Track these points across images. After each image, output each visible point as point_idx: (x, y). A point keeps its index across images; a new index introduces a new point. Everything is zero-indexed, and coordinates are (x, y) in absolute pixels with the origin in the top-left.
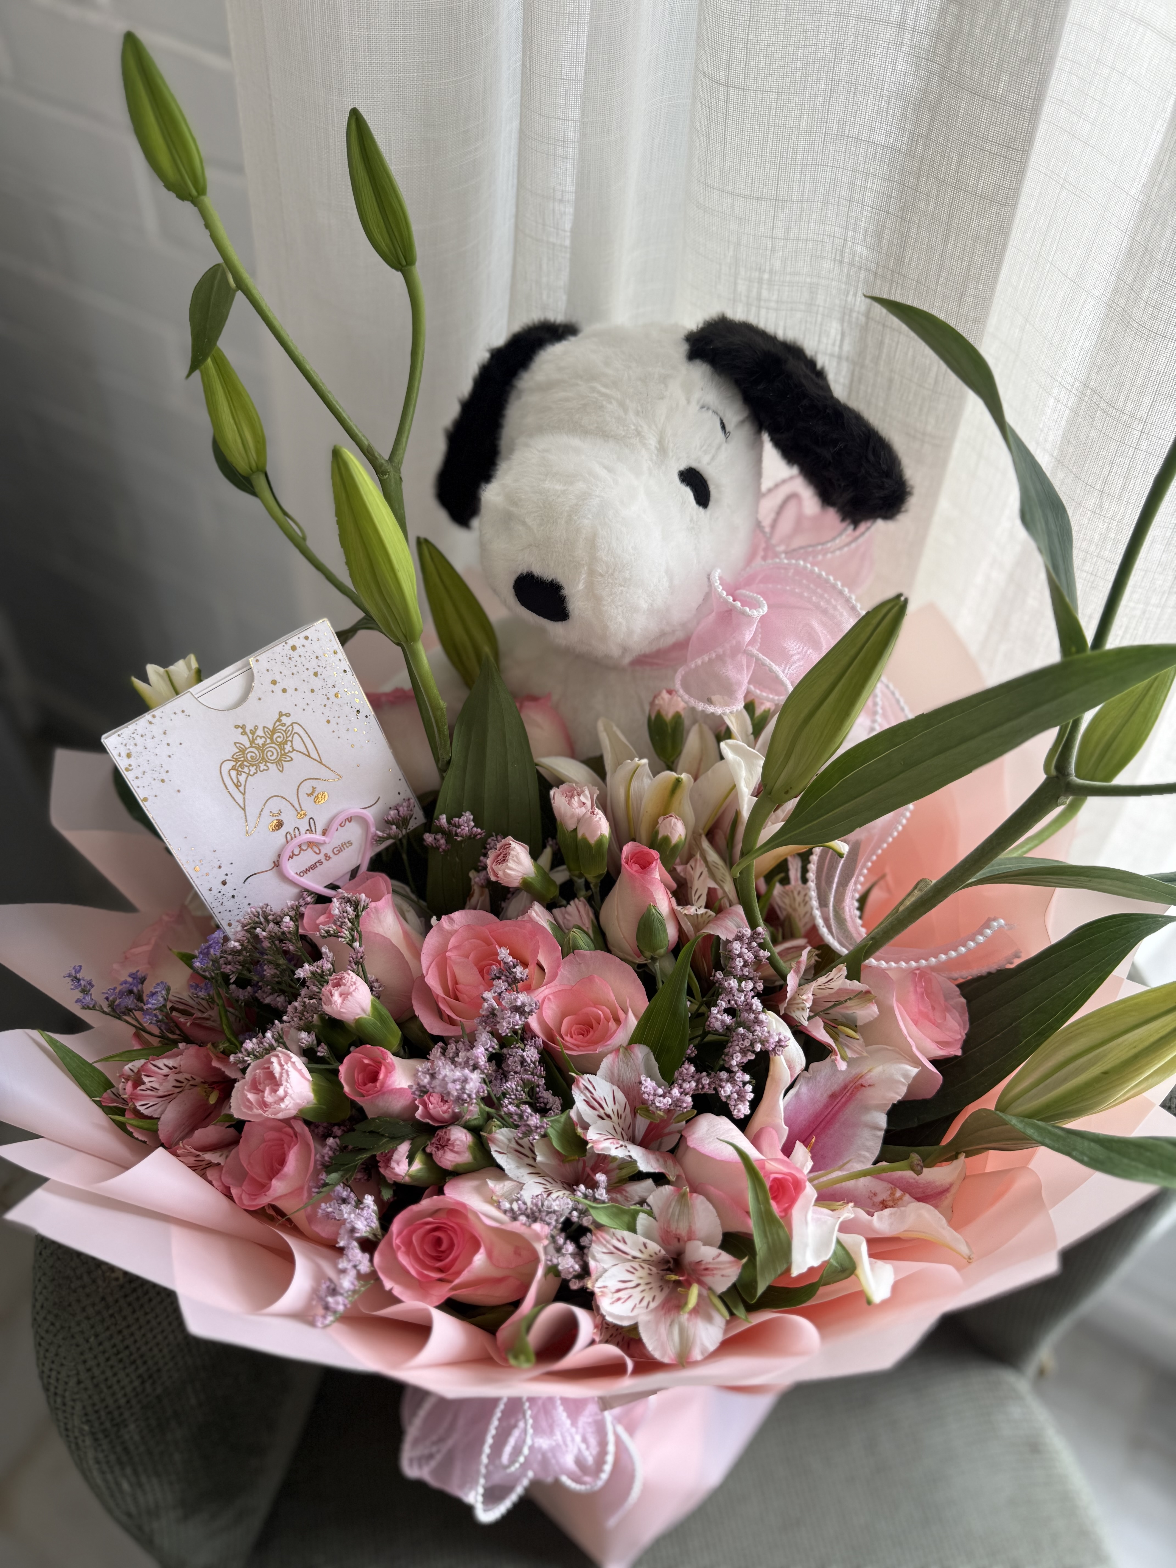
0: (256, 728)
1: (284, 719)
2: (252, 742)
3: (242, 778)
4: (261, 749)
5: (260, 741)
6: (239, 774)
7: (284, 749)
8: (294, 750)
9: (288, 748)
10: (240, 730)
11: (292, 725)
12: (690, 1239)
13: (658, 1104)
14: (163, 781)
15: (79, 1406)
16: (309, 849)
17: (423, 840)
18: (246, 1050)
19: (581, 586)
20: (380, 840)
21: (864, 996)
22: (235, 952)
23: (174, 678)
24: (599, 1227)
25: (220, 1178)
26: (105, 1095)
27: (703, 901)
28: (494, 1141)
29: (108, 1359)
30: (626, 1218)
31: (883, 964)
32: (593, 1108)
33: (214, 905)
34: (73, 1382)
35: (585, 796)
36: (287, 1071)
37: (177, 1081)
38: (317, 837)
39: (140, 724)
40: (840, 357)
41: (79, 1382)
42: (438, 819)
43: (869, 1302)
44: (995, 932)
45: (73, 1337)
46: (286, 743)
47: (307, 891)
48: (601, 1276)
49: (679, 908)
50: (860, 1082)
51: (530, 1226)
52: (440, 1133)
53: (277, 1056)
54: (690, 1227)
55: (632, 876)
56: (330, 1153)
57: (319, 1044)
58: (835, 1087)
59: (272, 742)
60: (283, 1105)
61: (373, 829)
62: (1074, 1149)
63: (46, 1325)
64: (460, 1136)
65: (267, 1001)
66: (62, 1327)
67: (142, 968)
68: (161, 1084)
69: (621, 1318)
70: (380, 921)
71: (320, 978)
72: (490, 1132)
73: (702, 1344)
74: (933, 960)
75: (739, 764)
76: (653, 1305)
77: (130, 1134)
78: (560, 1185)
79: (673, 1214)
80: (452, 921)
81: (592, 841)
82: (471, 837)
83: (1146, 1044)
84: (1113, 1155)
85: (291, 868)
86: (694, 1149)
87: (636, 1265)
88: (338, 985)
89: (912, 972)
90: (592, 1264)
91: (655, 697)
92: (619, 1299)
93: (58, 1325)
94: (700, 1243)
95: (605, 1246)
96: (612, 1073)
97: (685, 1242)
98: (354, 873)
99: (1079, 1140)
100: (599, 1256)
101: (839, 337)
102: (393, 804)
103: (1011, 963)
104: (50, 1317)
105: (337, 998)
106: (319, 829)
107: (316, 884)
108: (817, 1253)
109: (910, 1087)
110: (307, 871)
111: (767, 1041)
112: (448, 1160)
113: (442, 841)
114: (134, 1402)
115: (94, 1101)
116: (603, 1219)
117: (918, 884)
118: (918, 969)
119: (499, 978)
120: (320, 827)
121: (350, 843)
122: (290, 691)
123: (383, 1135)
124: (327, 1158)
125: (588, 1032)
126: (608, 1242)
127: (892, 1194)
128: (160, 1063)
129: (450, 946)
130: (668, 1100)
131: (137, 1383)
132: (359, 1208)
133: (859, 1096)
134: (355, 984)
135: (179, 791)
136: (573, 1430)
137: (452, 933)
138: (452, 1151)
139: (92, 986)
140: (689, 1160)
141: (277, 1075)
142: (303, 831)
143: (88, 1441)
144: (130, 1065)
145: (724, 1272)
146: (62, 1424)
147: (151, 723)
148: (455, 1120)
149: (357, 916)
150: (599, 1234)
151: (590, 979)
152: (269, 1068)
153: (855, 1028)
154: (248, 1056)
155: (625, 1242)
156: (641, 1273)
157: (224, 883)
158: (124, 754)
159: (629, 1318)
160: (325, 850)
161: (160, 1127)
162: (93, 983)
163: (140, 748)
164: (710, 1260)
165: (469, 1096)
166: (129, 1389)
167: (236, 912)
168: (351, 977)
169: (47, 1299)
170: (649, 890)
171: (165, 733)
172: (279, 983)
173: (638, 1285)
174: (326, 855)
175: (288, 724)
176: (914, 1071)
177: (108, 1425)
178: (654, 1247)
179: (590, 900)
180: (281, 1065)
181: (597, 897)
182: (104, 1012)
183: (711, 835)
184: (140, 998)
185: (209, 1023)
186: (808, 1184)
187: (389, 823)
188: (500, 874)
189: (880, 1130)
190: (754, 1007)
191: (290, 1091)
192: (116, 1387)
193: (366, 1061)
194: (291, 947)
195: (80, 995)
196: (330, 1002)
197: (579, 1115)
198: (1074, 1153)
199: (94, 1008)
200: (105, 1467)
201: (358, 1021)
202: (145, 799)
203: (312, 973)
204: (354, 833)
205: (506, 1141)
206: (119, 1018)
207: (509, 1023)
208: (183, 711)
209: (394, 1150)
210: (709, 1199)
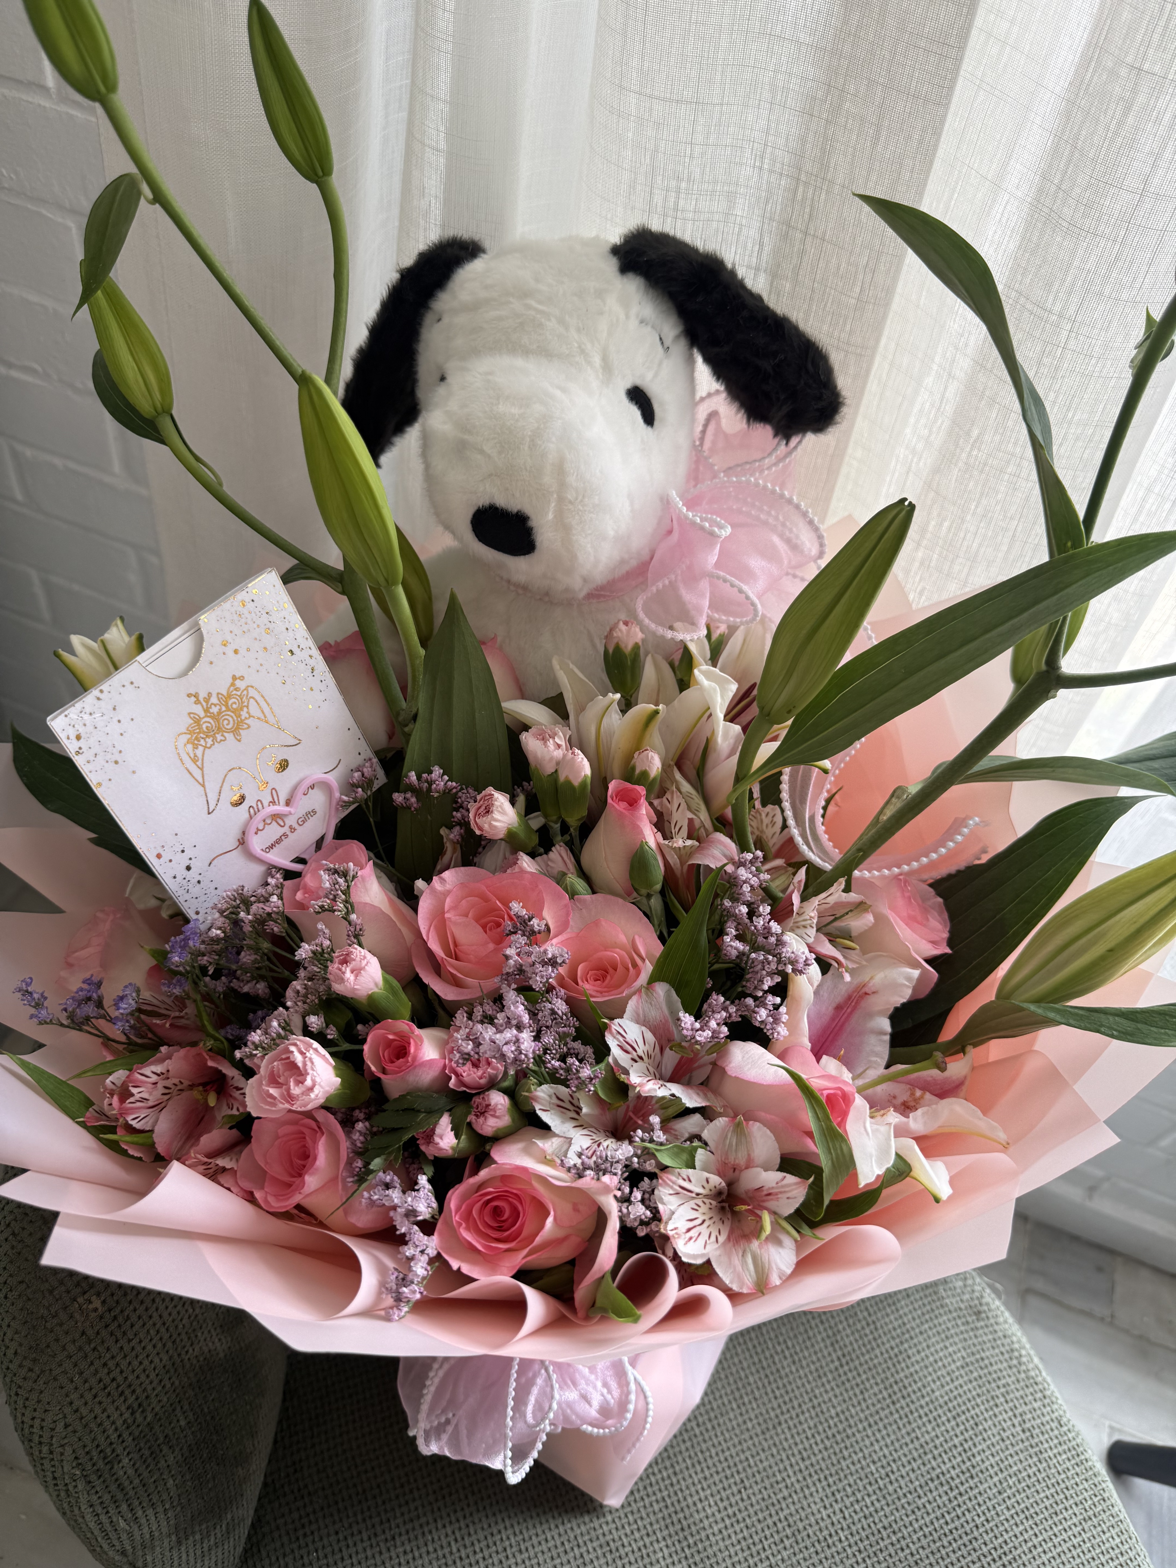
0: (210, 694)
1: (238, 683)
2: (207, 711)
3: (199, 752)
4: (216, 718)
5: (215, 710)
6: (196, 747)
7: (240, 716)
8: (250, 716)
9: (244, 714)
10: (193, 699)
11: (246, 689)
12: (747, 1167)
13: (698, 1038)
14: (116, 762)
15: (68, 1450)
16: (274, 823)
17: (392, 800)
18: (253, 1043)
19: (551, 516)
20: (346, 804)
21: (860, 907)
22: (216, 940)
23: (109, 647)
24: (664, 1168)
25: (237, 1183)
26: (88, 1114)
27: (684, 832)
28: (535, 1099)
29: (95, 1396)
30: (685, 1156)
31: (866, 874)
32: (627, 1052)
33: (180, 893)
34: (60, 1426)
35: (560, 738)
36: (311, 1059)
37: (166, 1087)
38: (281, 808)
39: (88, 701)
40: (757, 269)
41: (66, 1426)
42: (407, 776)
43: (937, 1200)
44: (971, 831)
45: (55, 1379)
46: (242, 709)
47: (275, 867)
48: (670, 1219)
49: (666, 842)
50: (863, 991)
51: (598, 1179)
52: (477, 1100)
53: (295, 1045)
54: (749, 1155)
55: (621, 815)
56: (361, 1138)
57: (327, 1026)
58: (839, 999)
59: (228, 709)
60: (313, 1096)
61: (337, 795)
62: (1102, 1026)
63: (23, 1372)
64: (498, 1100)
65: (246, 989)
66: (43, 1372)
67: (94, 972)
68: (151, 1094)
69: (695, 1257)
70: (366, 890)
71: (322, 957)
72: (529, 1091)
73: (779, 1269)
74: (915, 864)
75: (715, 690)
76: (722, 1239)
77: (124, 1153)
78: (603, 1134)
79: (730, 1145)
80: (443, 881)
81: (576, 783)
82: (447, 792)
83: (1147, 917)
84: (1140, 1026)
85: (257, 844)
86: (737, 1078)
87: (699, 1202)
88: (345, 962)
89: (896, 877)
90: (661, 1207)
91: (611, 630)
92: (691, 1238)
93: (37, 1369)
94: (759, 1169)
95: (672, 1188)
96: (638, 1015)
97: (741, 1171)
98: (319, 844)
99: (1102, 1015)
100: (666, 1198)
101: (756, 248)
102: (354, 766)
103: (979, 859)
104: (27, 1363)
105: (349, 975)
106: (282, 801)
107: (282, 859)
108: (880, 1162)
109: (915, 989)
110: (272, 847)
111: (797, 961)
112: (490, 1125)
113: (413, 800)
114: (125, 1435)
115: (78, 1123)
116: (666, 1160)
117: (894, 791)
118: (901, 874)
119: (515, 933)
120: (283, 797)
121: (314, 812)
122: (242, 652)
123: (419, 1111)
124: (359, 1145)
125: (604, 978)
126: (674, 1183)
127: (913, 1094)
128: (147, 1071)
129: (446, 907)
130: (708, 1033)
131: (127, 1415)
132: (414, 1190)
133: (863, 1004)
134: (365, 957)
135: (134, 772)
136: (593, 1377)
137: (447, 893)
138: (494, 1116)
139: (46, 998)
140: (728, 1089)
141: (300, 1065)
142: (266, 803)
143: (81, 1485)
144: (111, 1078)
145: (789, 1195)
146: (49, 1474)
147: (99, 699)
148: (492, 1084)
149: (348, 887)
150: (664, 1176)
151: (597, 923)
152: (288, 1058)
153: (850, 938)
154: (256, 1049)
155: (690, 1181)
156: (704, 1208)
157: (188, 868)
158: (73, 737)
159: (702, 1255)
160: (291, 821)
161: (156, 1140)
162: (45, 994)
163: (90, 728)
164: (774, 1185)
165: (526, 1055)
166: (119, 1423)
167: (203, 898)
168: (358, 952)
169: (21, 1345)
170: (639, 827)
171: (114, 709)
172: (258, 969)
173: (704, 1221)
174: (291, 827)
175: (243, 688)
176: (916, 973)
177: (101, 1464)
178: (716, 1180)
179: (570, 845)
180: (302, 1053)
181: (577, 841)
182: (62, 1025)
183: (679, 765)
184: (99, 1004)
185: (183, 1022)
186: (857, 1096)
187: (354, 786)
188: (486, 827)
189: (885, 1034)
190: (773, 930)
191: (318, 1080)
192: (107, 1424)
193: (391, 1037)
194: (275, 929)
195: (33, 1011)
196: (342, 980)
197: (615, 1060)
198: (1103, 1029)
199: (51, 1022)
200: (99, 1510)
201: (371, 998)
202: (100, 784)
203: (314, 952)
204: (317, 800)
205: (547, 1098)
206: (81, 1030)
207: (542, 977)
208: (132, 683)
209: (436, 1124)
210: (765, 1124)
